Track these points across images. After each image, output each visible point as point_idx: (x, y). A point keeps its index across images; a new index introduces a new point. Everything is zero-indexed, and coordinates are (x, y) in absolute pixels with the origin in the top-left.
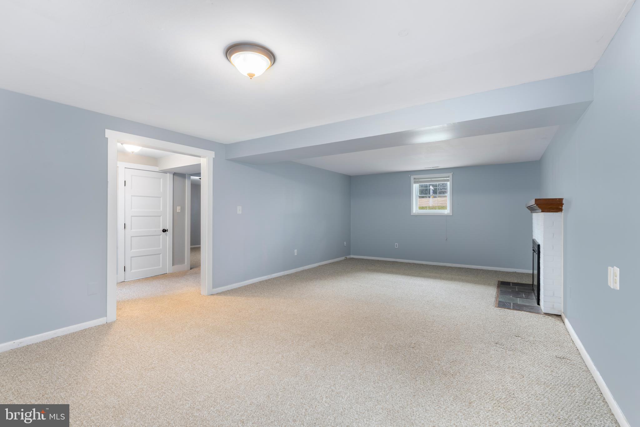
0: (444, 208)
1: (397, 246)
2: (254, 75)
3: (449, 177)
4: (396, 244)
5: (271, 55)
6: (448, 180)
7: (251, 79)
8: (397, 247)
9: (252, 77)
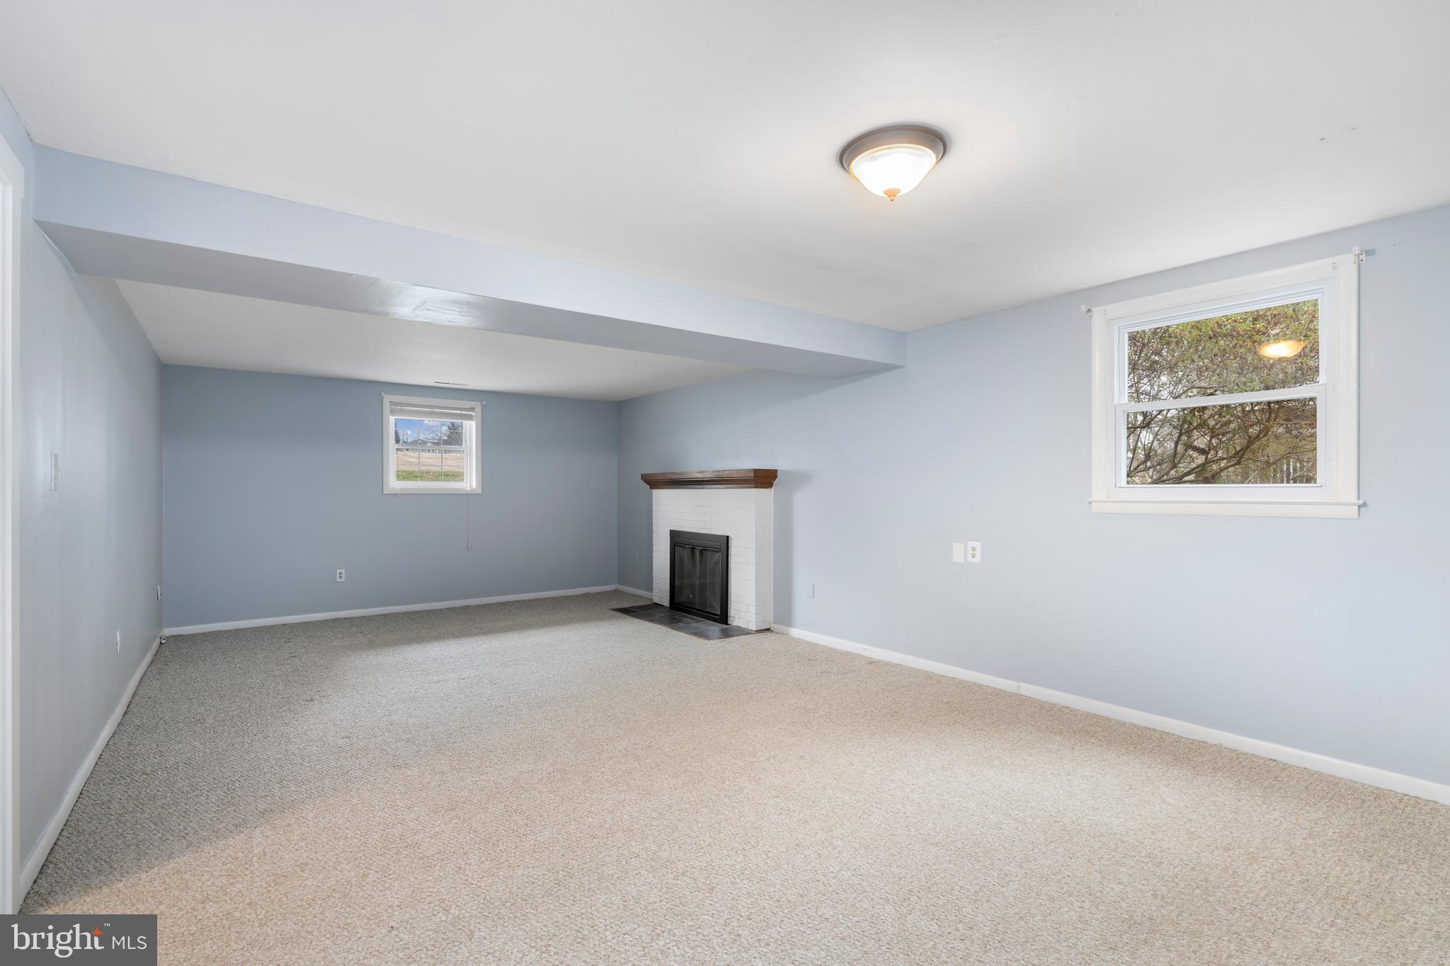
0: (457, 476)
1: (343, 576)
2: (899, 191)
3: (472, 409)
4: (339, 571)
5: (934, 138)
6: (470, 418)
7: (892, 200)
8: (343, 580)
9: (895, 196)
